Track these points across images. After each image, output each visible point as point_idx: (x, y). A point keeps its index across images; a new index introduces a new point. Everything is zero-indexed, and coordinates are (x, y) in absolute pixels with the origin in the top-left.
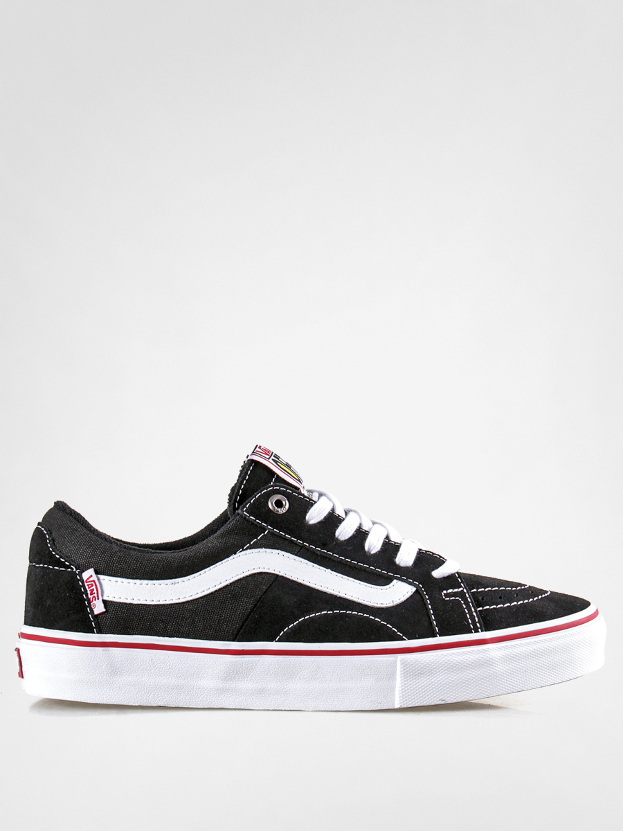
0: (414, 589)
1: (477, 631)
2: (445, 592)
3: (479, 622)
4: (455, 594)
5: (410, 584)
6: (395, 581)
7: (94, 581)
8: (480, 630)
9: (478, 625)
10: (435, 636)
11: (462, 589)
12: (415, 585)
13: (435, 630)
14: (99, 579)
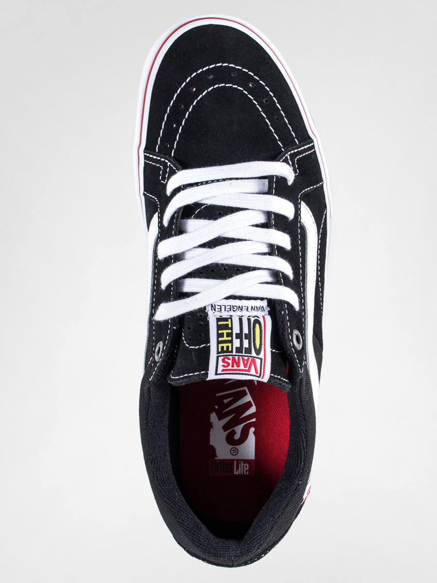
0: (303, 203)
5: (300, 206)
8: (313, 144)
9: (310, 145)
10: (323, 185)
12: (301, 201)
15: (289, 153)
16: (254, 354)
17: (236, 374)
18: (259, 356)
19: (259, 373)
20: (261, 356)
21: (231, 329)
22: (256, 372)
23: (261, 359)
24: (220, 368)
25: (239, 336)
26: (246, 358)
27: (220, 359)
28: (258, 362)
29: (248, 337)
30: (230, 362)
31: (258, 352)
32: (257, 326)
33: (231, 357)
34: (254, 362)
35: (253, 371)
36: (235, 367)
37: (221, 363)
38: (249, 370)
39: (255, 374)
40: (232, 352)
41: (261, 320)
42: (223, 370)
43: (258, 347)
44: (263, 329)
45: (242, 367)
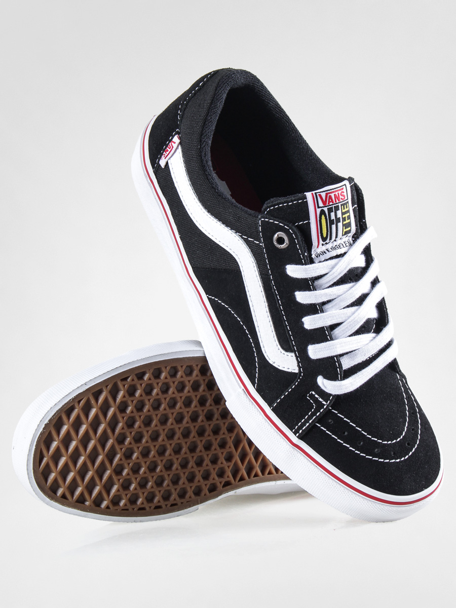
0: (297, 371)
1: (295, 433)
2: (313, 393)
3: (303, 431)
4: (316, 400)
5: (298, 366)
6: (293, 354)
7: (173, 147)
8: (297, 435)
9: (301, 431)
10: (270, 407)
11: (324, 403)
12: (300, 370)
13: (274, 403)
14: (177, 148)
15: (325, 407)
16: (326, 209)
17: (335, 188)
18: (321, 209)
19: (318, 196)
20: (319, 211)
21: (343, 225)
22: (320, 195)
23: (319, 207)
24: (344, 190)
25: (338, 220)
26: (331, 203)
27: (346, 198)
28: (321, 204)
29: (332, 222)
30: (341, 197)
31: (322, 212)
32: (325, 236)
33: (341, 201)
34: (324, 203)
35: (323, 195)
36: (337, 193)
37: (345, 194)
38: (327, 194)
39: (321, 193)
40: (341, 205)
41: (321, 242)
42: (343, 189)
43: (323, 216)
44: (320, 234)
45: (332, 195)
